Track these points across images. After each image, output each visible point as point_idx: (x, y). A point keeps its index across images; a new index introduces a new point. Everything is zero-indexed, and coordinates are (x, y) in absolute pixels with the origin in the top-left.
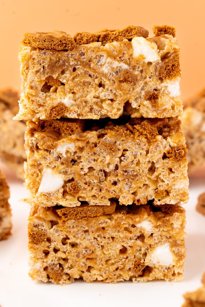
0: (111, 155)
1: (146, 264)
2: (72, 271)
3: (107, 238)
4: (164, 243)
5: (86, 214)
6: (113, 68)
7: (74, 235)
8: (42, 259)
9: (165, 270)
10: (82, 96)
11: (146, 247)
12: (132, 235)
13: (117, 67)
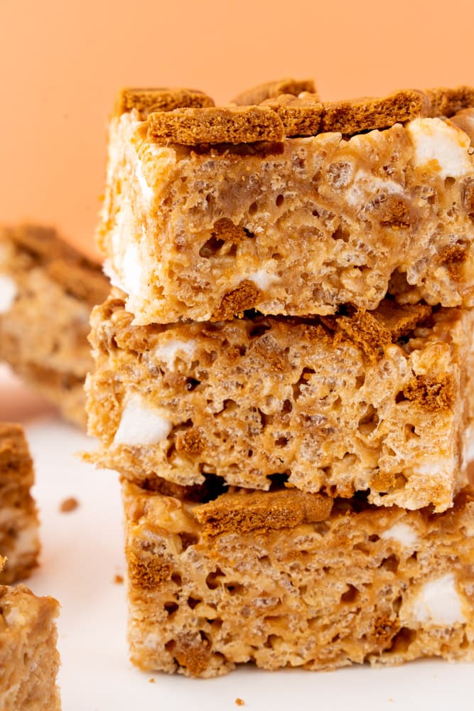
0: (275, 378)
1: (402, 625)
2: (232, 646)
3: (313, 570)
4: (442, 573)
5: (262, 522)
6: (368, 194)
7: (235, 567)
8: (161, 623)
9: (444, 635)
10: (296, 263)
11: (402, 585)
12: (369, 559)
13: (378, 191)
